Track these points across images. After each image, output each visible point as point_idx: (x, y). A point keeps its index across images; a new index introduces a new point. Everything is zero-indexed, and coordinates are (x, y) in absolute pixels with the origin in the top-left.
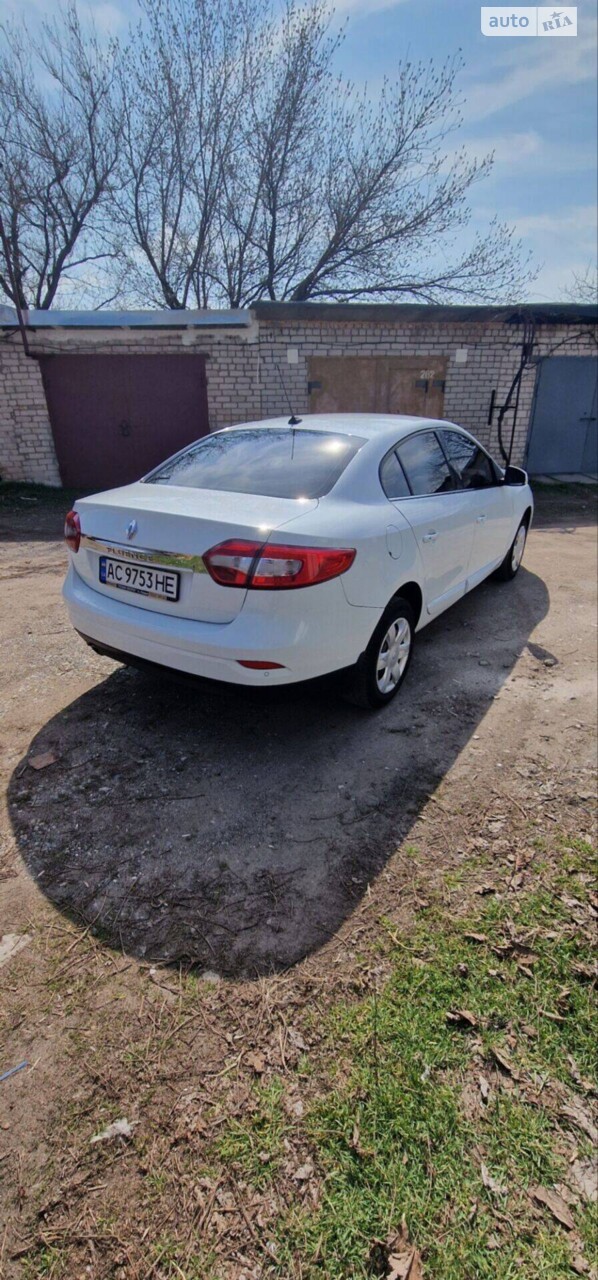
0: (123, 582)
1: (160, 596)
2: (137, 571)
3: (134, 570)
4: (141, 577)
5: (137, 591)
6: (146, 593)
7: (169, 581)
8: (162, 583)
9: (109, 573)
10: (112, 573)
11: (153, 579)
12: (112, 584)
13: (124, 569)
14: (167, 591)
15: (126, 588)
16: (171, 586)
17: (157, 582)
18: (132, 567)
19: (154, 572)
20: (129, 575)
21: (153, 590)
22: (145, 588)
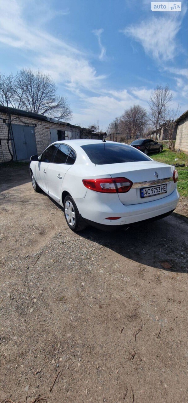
0: (151, 194)
1: (163, 193)
2: (155, 188)
3: (154, 188)
4: (157, 189)
5: (156, 195)
6: (159, 194)
7: (165, 187)
8: (163, 189)
9: (145, 193)
10: (146, 193)
11: (160, 189)
12: (146, 197)
13: (151, 189)
14: (164, 190)
15: (152, 196)
16: (165, 188)
17: (162, 189)
18: (153, 188)
19: (160, 186)
20: (153, 191)
21: (160, 192)
22: (158, 193)
